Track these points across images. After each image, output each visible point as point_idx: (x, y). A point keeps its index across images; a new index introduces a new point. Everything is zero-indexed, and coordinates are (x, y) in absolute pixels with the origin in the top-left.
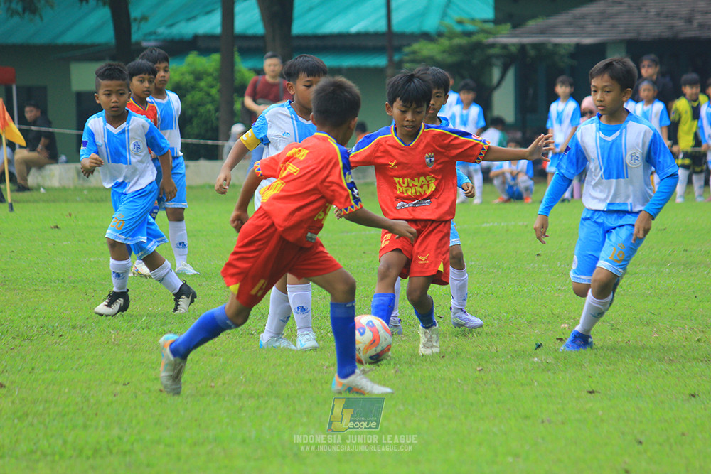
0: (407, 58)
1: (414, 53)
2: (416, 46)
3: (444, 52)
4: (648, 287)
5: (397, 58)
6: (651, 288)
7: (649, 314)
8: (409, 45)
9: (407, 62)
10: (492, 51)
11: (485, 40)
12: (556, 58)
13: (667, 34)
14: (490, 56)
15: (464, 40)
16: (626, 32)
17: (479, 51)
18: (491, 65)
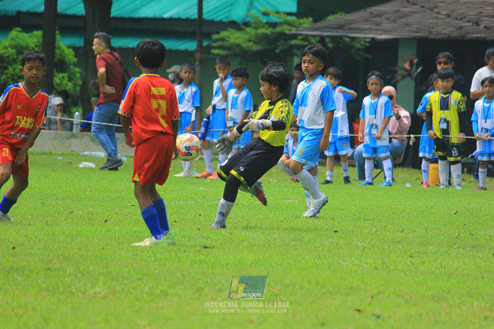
0: (215, 45)
1: (223, 40)
2: (224, 34)
3: (249, 41)
4: (439, 266)
5: (205, 44)
6: (441, 266)
7: (440, 291)
8: (218, 33)
9: (215, 48)
10: (293, 42)
11: (287, 32)
12: (353, 51)
13: (455, 34)
14: (292, 47)
15: (269, 31)
16: (418, 30)
17: (282, 42)
18: (293, 55)
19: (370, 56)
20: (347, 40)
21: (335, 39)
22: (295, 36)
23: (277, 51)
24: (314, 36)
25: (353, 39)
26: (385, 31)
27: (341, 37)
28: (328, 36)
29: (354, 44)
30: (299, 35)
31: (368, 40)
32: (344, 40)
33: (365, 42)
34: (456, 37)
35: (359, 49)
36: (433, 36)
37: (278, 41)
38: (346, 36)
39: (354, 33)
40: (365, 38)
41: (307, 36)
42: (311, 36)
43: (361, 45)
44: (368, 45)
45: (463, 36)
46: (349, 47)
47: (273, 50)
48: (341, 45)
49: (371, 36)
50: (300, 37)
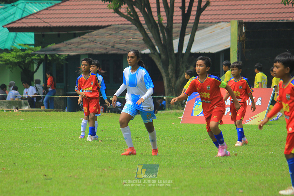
1: (1, 57)
2: (1, 55)
3: (13, 57)
10: (33, 57)
11: (30, 53)
12: (60, 60)
13: (104, 52)
14: (32, 60)
15: (21, 53)
16: (88, 50)
17: (28, 57)
18: (33, 63)
19: (67, 62)
20: (57, 56)
21: (52, 55)
22: (33, 55)
23: (26, 62)
24: (42, 54)
25: (60, 55)
26: (74, 51)
27: (54, 54)
28: (48, 54)
29: (60, 57)
30: (35, 54)
31: (67, 55)
32: (56, 56)
33: (65, 56)
34: (104, 53)
35: (63, 60)
36: (94, 53)
37: (26, 57)
38: (56, 54)
39: (60, 52)
40: (65, 54)
41: (39, 54)
42: (41, 54)
43: (64, 58)
44: (66, 57)
45: (107, 52)
46: (58, 59)
47: (24, 62)
48: (54, 58)
49: (68, 53)
50: (36, 55)
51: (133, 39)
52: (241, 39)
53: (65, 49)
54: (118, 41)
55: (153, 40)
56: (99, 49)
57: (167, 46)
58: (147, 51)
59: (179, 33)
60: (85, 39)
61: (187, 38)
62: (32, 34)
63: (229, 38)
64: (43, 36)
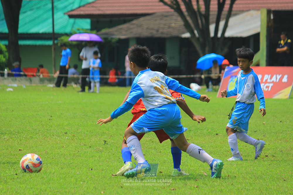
0: (59, 42)
2: (62, 38)
5: (56, 42)
12: (111, 43)
13: (150, 35)
16: (136, 34)
25: (112, 38)
31: (117, 38)
32: (108, 39)
34: (150, 37)
36: (142, 36)
38: (109, 37)
39: (112, 35)
45: (152, 36)
48: (107, 41)
49: (118, 36)
51: (175, 24)
52: (270, 25)
53: (116, 33)
54: (162, 26)
55: (192, 25)
56: (145, 33)
57: (205, 31)
58: (187, 35)
59: (215, 20)
60: (134, 24)
61: (222, 24)
62: (88, 21)
63: (259, 24)
64: (98, 22)
